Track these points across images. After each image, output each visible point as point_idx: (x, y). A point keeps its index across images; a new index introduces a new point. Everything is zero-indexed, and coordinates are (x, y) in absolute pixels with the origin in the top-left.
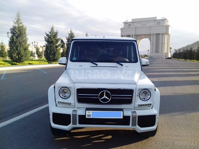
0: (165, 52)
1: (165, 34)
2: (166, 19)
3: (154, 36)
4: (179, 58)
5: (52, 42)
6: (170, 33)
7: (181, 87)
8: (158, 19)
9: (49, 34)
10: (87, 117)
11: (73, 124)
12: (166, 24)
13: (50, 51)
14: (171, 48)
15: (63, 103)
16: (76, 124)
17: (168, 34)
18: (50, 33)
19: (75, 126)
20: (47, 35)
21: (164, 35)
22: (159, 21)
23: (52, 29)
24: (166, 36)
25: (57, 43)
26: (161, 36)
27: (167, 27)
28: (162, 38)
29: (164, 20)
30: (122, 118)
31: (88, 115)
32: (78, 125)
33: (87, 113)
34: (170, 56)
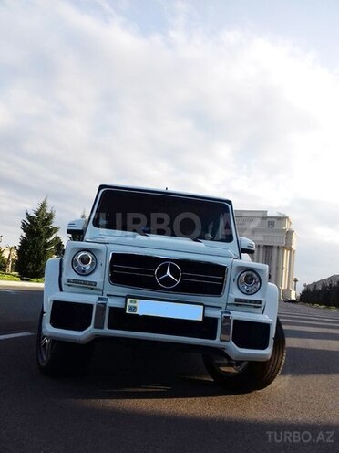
0: (284, 286)
1: (285, 248)
2: (287, 218)
3: (261, 249)
4: (313, 304)
5: (38, 233)
6: (294, 246)
7: (319, 341)
8: (269, 214)
9: (34, 215)
10: (127, 312)
11: (95, 327)
12: (287, 227)
13: (30, 253)
14: (296, 281)
15: (79, 282)
16: (103, 328)
17: (291, 249)
18: (37, 214)
19: (99, 331)
20: (30, 218)
21: (281, 251)
22: (272, 220)
23: (43, 206)
24: (286, 253)
25: (49, 237)
26: (275, 251)
27: (290, 233)
28: (278, 255)
29: (282, 219)
30: (201, 319)
31: (131, 308)
32: (106, 331)
33: (129, 304)
34: (293, 297)
